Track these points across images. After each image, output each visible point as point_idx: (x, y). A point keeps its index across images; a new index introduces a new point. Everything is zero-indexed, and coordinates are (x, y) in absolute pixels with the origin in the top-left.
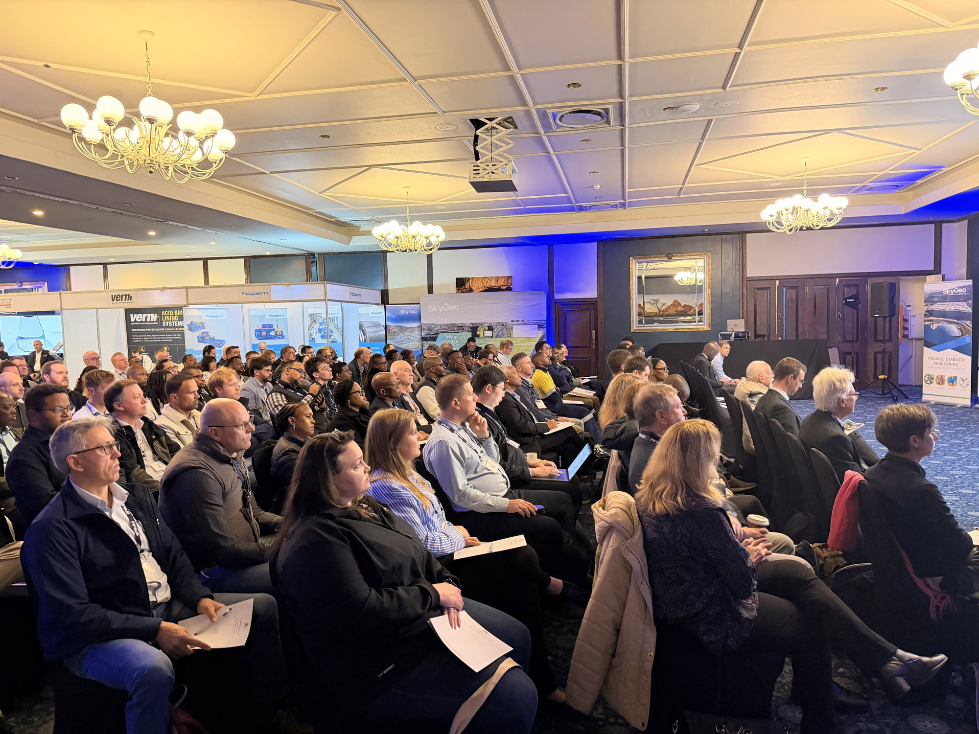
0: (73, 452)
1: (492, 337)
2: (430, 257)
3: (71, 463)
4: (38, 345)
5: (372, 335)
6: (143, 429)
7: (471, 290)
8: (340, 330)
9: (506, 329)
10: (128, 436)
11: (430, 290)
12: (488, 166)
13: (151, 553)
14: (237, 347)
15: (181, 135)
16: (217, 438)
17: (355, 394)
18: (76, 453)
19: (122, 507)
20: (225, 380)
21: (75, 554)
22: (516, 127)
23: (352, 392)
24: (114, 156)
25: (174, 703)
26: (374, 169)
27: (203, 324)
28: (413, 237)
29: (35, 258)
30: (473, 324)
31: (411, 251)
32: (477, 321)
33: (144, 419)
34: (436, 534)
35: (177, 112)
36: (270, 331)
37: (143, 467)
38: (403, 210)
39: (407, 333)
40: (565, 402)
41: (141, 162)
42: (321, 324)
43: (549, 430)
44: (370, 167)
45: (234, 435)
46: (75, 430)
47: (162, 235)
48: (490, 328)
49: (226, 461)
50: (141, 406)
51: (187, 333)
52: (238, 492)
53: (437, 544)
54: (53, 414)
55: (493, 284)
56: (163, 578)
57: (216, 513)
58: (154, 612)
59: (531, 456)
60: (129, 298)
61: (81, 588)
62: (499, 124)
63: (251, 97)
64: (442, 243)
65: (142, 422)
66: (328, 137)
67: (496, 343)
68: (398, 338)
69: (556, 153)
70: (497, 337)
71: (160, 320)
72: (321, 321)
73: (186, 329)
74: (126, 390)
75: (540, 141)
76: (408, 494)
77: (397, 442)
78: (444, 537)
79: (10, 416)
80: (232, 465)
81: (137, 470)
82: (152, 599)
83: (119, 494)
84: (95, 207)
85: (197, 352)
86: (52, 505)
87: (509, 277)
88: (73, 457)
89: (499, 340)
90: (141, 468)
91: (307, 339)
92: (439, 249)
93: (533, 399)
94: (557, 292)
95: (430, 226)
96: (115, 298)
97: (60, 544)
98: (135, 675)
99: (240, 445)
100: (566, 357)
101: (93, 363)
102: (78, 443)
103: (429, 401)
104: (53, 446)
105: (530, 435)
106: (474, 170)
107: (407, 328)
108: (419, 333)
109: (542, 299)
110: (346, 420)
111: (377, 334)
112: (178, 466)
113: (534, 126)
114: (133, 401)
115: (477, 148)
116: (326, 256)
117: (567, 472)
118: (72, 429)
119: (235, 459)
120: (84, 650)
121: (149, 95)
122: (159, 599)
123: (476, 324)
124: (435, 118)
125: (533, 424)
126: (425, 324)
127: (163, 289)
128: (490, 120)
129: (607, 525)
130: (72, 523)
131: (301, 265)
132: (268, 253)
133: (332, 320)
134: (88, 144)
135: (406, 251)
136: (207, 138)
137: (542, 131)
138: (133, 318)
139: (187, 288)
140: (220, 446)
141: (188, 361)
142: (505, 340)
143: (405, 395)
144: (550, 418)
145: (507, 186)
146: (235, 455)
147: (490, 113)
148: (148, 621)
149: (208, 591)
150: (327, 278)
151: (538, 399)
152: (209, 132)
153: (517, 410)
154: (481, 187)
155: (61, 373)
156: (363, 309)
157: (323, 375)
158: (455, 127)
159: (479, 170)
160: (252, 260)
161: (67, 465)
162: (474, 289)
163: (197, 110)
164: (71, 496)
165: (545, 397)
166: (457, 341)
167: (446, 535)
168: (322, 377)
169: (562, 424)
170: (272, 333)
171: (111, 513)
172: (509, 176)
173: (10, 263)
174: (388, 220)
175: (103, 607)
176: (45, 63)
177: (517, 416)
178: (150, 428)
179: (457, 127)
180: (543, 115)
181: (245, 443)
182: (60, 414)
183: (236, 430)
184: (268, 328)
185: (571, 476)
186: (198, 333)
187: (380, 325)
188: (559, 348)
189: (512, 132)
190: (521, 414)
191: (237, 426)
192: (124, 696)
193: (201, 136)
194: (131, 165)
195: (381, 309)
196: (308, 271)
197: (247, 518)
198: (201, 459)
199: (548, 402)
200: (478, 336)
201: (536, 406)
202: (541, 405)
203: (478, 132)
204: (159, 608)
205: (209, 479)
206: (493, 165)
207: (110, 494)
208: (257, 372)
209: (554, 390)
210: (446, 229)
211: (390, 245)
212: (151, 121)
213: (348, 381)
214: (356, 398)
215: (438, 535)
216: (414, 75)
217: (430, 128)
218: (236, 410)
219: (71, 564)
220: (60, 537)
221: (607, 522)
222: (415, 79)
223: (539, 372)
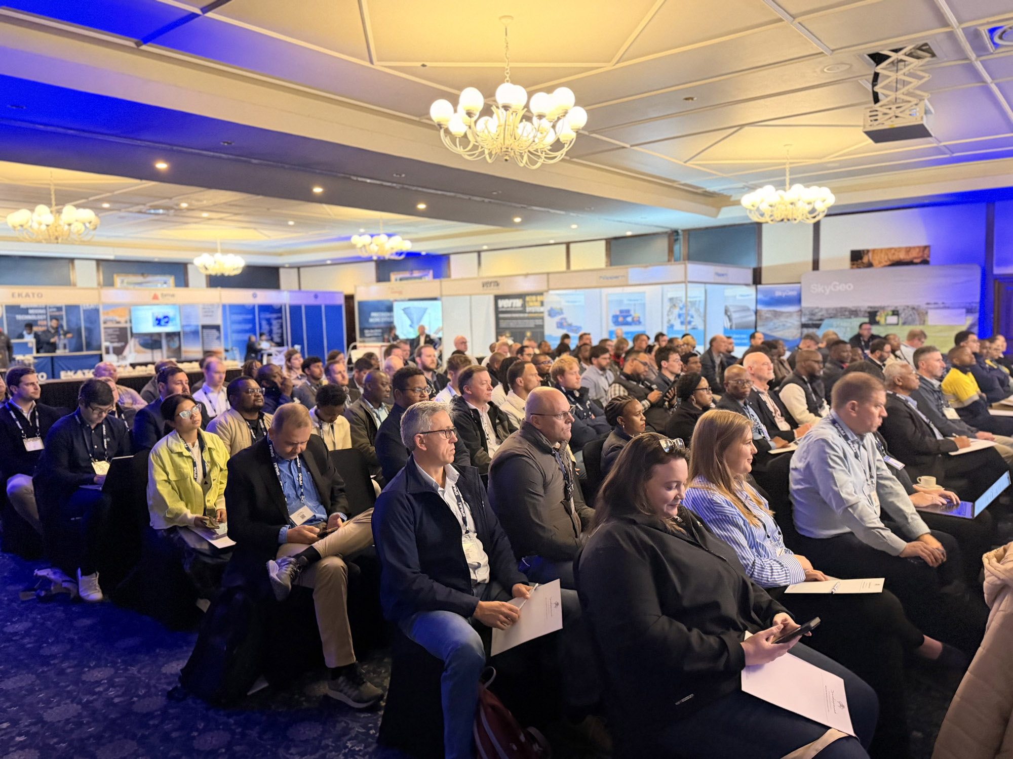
0: (421, 431)
1: (897, 324)
2: (817, 226)
3: (418, 440)
4: (422, 329)
5: (739, 321)
6: (489, 413)
7: (870, 265)
8: (702, 314)
9: (919, 314)
10: (474, 419)
11: (816, 265)
12: (890, 109)
13: (476, 534)
14: (589, 334)
15: (535, 119)
16: (537, 426)
17: (701, 391)
18: (422, 433)
19: (453, 488)
20: (567, 368)
21: (412, 527)
22: (933, 55)
23: (698, 387)
24: (475, 147)
25: (484, 683)
26: (746, 128)
27: (561, 309)
28: (792, 204)
29: (423, 248)
30: (871, 307)
31: (788, 220)
32: (875, 303)
33: (491, 403)
34: (767, 562)
35: (530, 95)
36: (627, 316)
37: (486, 449)
38: (782, 173)
39: (782, 319)
40: (992, 412)
41: (498, 151)
42: (681, 309)
43: (957, 450)
44: (742, 126)
45: (553, 425)
46: (424, 411)
47: (526, 221)
48: (895, 313)
49: (547, 451)
50: (486, 392)
51: (547, 319)
52: (559, 483)
53: (767, 573)
54: (413, 395)
55: (902, 256)
56: (483, 559)
57: (537, 502)
58: (475, 591)
59: (926, 480)
60: (497, 284)
61: (414, 558)
62: (910, 55)
63: (608, 67)
64: (829, 209)
65: (488, 406)
66: (692, 99)
67: (901, 333)
68: (771, 324)
69: (996, 81)
70: (904, 324)
71: (524, 306)
72: (681, 305)
73: (546, 315)
74: (475, 375)
75: (971, 69)
76: (734, 511)
77: (724, 447)
78: (776, 566)
79: (385, 393)
80: (554, 455)
81: (480, 452)
82: (473, 577)
83: (451, 475)
84: (467, 197)
85: (555, 339)
86: (398, 478)
87: (926, 247)
88: (420, 436)
89: (907, 329)
90: (484, 450)
91: (666, 325)
92: (827, 216)
93: (940, 407)
94: (999, 265)
95: (814, 189)
96: (485, 285)
97: (400, 515)
98: (450, 648)
99: (560, 435)
100: (1004, 353)
101: (462, 348)
102: (425, 423)
103: (795, 402)
104: (404, 423)
105: (927, 453)
106: (871, 116)
107: (782, 313)
108: (798, 319)
109: (975, 274)
110: (687, 418)
111: (744, 320)
112: (504, 452)
113: (960, 50)
114: (480, 386)
115: (877, 89)
116: (690, 233)
117: (973, 507)
118: (423, 410)
119: (558, 450)
120: (414, 616)
121: (507, 81)
122: (479, 579)
123: (875, 307)
124: (821, 59)
125: (933, 440)
126: (808, 308)
127: (526, 275)
128: (896, 51)
129: (999, 582)
130: (411, 498)
131: (662, 244)
132: (629, 233)
133: (693, 304)
134: (453, 139)
135: (782, 220)
136: (559, 119)
137: (973, 56)
138: (501, 303)
139: (548, 274)
140: (542, 436)
141: (543, 346)
142: (917, 328)
143: (762, 393)
144: (960, 433)
145: (919, 132)
146: (557, 445)
147: (895, 42)
148: (467, 598)
149: (525, 578)
150: (692, 257)
151: (948, 406)
152: (560, 112)
153: (910, 421)
154: (878, 136)
155: (430, 356)
156: (730, 291)
157: (672, 366)
158: (848, 67)
159: (877, 115)
160: (613, 242)
161: (414, 443)
162: (875, 263)
163: (549, 90)
164: (412, 471)
165: (960, 406)
166: (845, 330)
167: (780, 564)
168: (671, 369)
169: (979, 443)
170: (629, 319)
171: (443, 492)
172: (919, 119)
173: (401, 254)
174: (760, 186)
175: (430, 578)
176: (421, 63)
177: (910, 428)
178: (495, 412)
179: (851, 66)
180: (974, 36)
181: (564, 433)
182: (419, 394)
183: (555, 419)
184: (625, 313)
185: (977, 513)
186: (557, 319)
187: (748, 309)
188: (992, 340)
189: (928, 62)
190: (916, 426)
191: (556, 415)
192: (440, 665)
193: (553, 117)
194: (490, 154)
195: (751, 291)
196: (671, 251)
197: (568, 511)
198: (525, 447)
199: (961, 413)
200: (877, 323)
201: (944, 415)
202: (951, 414)
203: (879, 69)
204: (479, 587)
205: (532, 468)
206: (897, 108)
207: (445, 474)
208: (594, 360)
209: (977, 398)
210: (835, 191)
211: (762, 215)
212: (506, 108)
213: (695, 374)
214: (701, 395)
215: (769, 562)
216: (793, 12)
217: (815, 72)
218: (555, 400)
219: (408, 535)
220: (400, 508)
221: (999, 578)
222: (794, 17)
223: (954, 373)
